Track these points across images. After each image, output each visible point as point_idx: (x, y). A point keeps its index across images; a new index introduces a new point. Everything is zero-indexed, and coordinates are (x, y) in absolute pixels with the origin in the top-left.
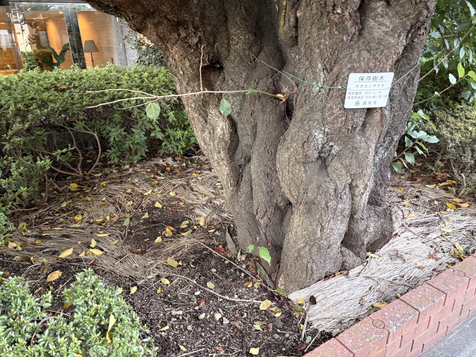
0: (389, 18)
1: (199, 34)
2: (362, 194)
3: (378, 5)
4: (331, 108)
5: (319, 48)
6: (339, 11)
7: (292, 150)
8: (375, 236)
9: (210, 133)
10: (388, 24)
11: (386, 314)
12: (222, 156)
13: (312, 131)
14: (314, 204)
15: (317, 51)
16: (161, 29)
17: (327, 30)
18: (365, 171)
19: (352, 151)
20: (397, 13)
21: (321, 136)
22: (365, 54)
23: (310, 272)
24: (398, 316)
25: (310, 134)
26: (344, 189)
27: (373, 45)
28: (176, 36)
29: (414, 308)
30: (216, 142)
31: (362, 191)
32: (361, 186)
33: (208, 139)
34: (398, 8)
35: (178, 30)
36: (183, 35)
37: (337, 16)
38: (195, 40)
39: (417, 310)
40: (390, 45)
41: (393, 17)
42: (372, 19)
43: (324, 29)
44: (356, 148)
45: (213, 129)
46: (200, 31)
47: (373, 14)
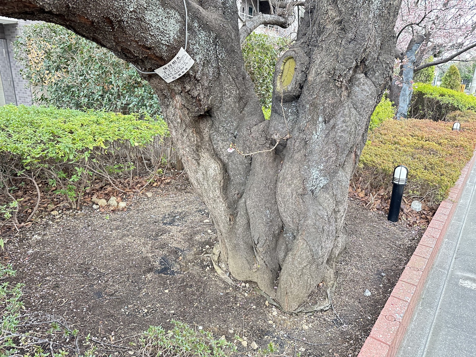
0: (368, 86)
1: (198, 88)
3: (361, 76)
5: (323, 105)
6: (341, 79)
9: (203, 174)
10: (368, 90)
11: (390, 309)
13: (310, 169)
15: (321, 108)
18: (345, 198)
20: (373, 83)
21: (317, 172)
22: (354, 111)
24: (398, 309)
26: (332, 214)
27: (358, 104)
29: (403, 301)
30: (210, 182)
34: (373, 79)
35: (184, 83)
41: (371, 85)
42: (357, 86)
45: (206, 171)
47: (357, 83)
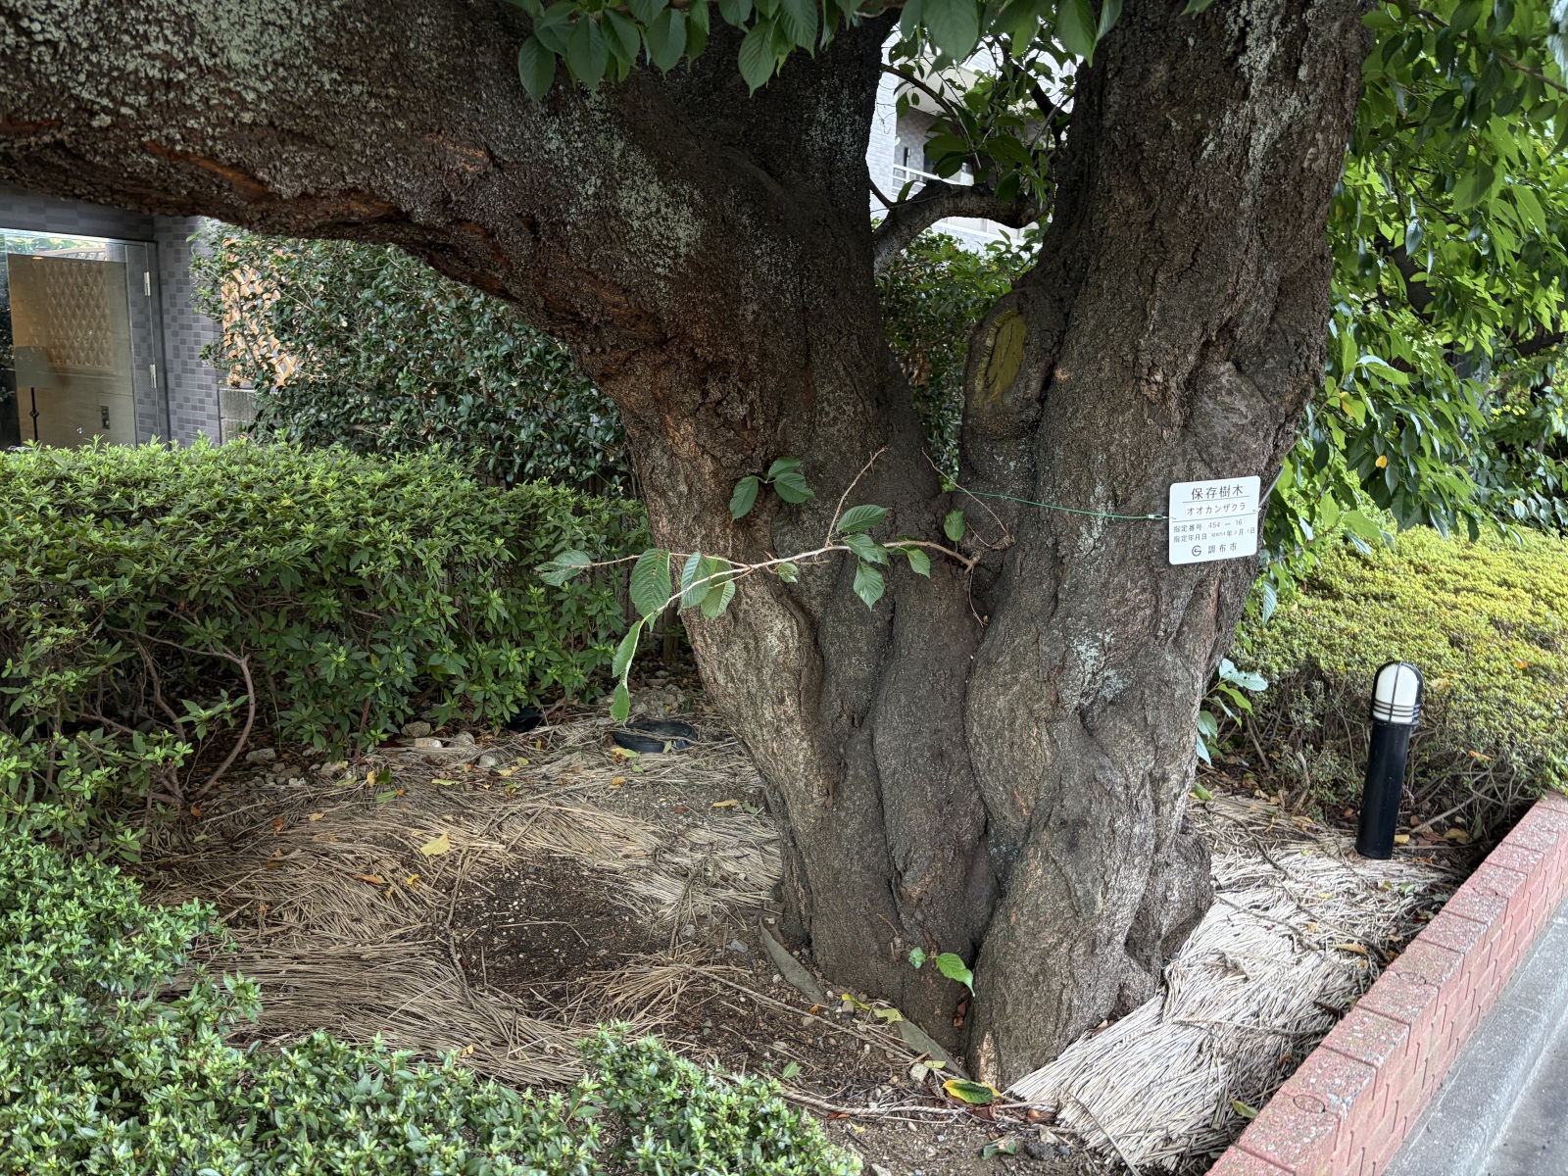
0: (1244, 397)
1: (752, 395)
2: (1176, 796)
3: (1222, 369)
4: (1123, 587)
5: (1106, 450)
6: (1159, 378)
7: (1016, 688)
8: (1181, 912)
9: (746, 648)
10: (1244, 409)
11: (1313, 1080)
12: (790, 711)
13: (1072, 641)
14: (1085, 824)
15: (1101, 457)
16: (664, 378)
17: (1128, 415)
18: (1185, 739)
19: (1159, 691)
20: (1260, 388)
21: (1094, 652)
23: (1064, 1015)
24: (1338, 1081)
25: (1068, 647)
26: (1143, 785)
27: (1216, 451)
28: (697, 397)
29: (1360, 1061)
30: (767, 672)
31: (1176, 790)
32: (1175, 777)
33: (740, 665)
34: (1261, 380)
35: (705, 381)
36: (715, 394)
37: (1155, 387)
38: (742, 411)
39: (1372, 1065)
40: (1249, 454)
41: (1252, 396)
42: (1210, 397)
43: (1123, 413)
44: (1167, 684)
45: (756, 639)
46: (753, 389)
47: (1210, 387)
